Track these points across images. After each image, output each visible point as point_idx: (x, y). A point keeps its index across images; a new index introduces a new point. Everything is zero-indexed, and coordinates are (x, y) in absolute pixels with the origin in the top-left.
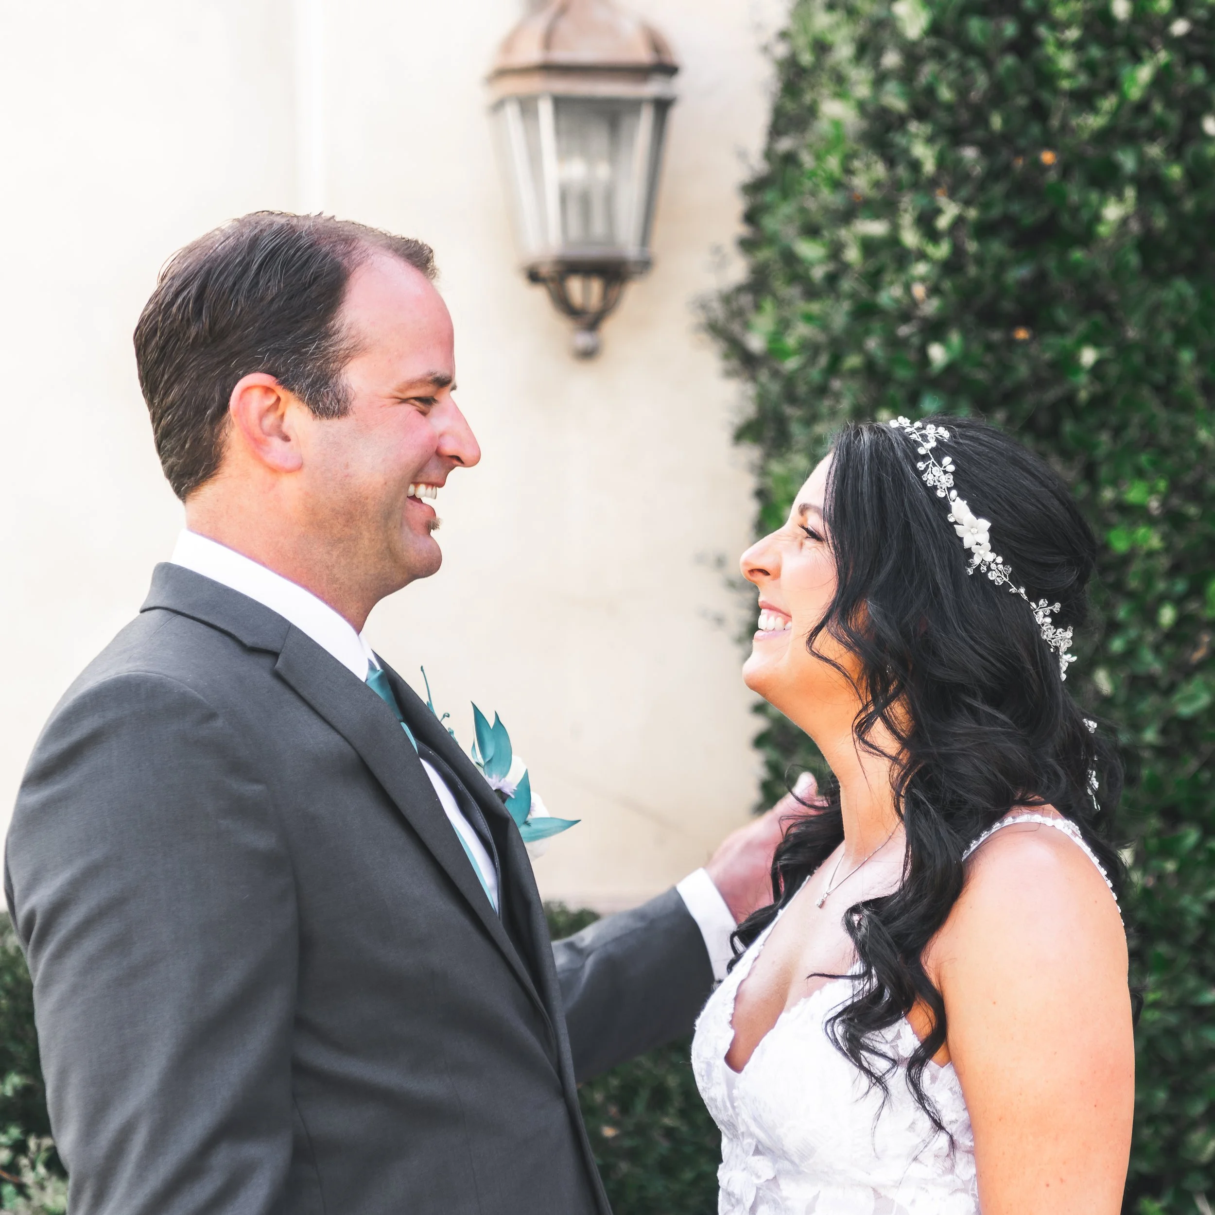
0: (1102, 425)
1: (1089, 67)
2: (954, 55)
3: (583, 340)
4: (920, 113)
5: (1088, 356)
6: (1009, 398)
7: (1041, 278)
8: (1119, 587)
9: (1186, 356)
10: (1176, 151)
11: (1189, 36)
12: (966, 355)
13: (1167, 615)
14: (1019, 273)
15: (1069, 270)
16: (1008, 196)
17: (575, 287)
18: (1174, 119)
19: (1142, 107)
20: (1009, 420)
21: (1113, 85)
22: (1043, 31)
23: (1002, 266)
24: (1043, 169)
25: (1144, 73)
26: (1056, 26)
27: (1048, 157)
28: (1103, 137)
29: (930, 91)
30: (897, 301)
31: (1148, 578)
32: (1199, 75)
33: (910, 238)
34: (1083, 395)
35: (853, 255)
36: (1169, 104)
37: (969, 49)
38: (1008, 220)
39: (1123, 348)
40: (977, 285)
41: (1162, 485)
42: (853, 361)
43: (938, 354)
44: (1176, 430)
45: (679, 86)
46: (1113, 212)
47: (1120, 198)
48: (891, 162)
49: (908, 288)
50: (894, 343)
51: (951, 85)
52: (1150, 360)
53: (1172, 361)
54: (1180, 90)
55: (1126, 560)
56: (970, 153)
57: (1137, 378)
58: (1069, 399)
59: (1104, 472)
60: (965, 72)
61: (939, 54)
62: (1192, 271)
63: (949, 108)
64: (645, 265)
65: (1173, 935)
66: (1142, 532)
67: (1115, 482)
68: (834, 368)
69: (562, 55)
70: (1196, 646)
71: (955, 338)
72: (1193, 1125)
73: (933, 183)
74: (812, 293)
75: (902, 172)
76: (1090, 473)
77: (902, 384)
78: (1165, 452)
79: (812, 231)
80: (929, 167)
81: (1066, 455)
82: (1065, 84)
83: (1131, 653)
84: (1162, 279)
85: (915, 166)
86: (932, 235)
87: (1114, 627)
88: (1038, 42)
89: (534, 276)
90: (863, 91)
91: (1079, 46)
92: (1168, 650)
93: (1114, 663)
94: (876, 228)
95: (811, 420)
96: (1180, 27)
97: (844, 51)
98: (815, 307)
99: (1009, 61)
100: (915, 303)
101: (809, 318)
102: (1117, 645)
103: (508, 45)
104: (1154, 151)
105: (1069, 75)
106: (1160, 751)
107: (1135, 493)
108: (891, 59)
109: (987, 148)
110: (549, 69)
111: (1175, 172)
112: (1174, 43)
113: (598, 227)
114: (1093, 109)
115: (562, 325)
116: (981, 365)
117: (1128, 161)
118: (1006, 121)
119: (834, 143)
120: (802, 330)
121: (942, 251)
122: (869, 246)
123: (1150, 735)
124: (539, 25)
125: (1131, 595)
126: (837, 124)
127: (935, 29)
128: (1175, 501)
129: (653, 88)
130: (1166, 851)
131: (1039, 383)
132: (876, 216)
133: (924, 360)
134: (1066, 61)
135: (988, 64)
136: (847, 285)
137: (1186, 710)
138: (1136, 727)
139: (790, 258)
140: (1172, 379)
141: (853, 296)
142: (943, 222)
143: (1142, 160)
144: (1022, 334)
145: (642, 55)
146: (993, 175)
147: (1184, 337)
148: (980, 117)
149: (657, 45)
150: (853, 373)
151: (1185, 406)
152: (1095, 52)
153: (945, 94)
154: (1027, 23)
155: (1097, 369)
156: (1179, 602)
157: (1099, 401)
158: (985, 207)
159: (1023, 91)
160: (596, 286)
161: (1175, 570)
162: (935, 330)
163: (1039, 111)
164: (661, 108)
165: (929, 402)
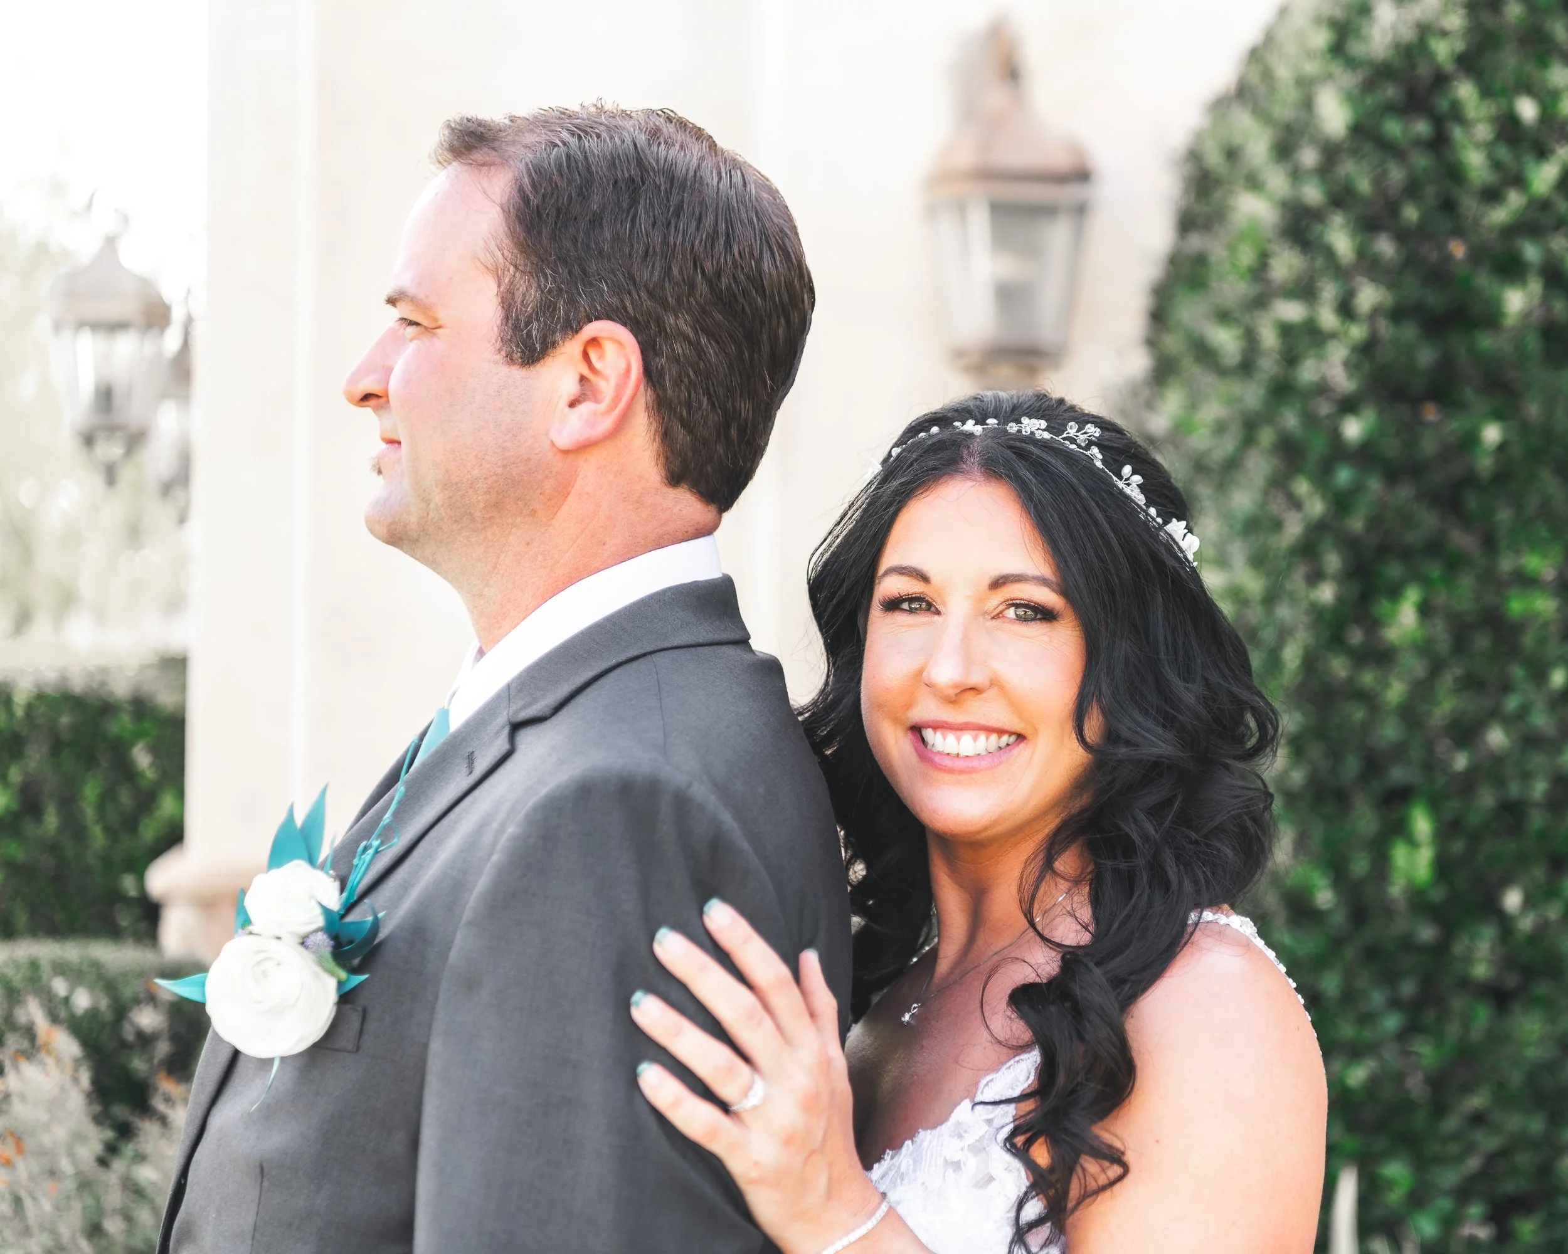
1: (1496, 165)
2: (1374, 155)
4: (1339, 204)
5: (1492, 434)
6: (1415, 472)
8: (1514, 651)
12: (1381, 431)
13: (1559, 677)
14: (1426, 356)
16: (1422, 284)
19: (1547, 204)
20: (1417, 492)
21: (1519, 181)
22: (1453, 130)
23: (1412, 348)
24: (1454, 261)
25: (1551, 171)
26: (1468, 125)
27: (1457, 247)
28: (1509, 230)
29: (1349, 184)
31: (1542, 641)
33: (1328, 318)
35: (1267, 338)
37: (1389, 148)
38: (1419, 305)
39: (1525, 428)
42: (1268, 435)
43: (1352, 428)
45: (1093, 192)
46: (1515, 300)
47: (1524, 286)
48: (1310, 254)
50: (1310, 419)
51: (1369, 178)
55: (1523, 624)
57: (1537, 456)
59: (1503, 542)
61: (1357, 153)
63: (1367, 198)
66: (1537, 602)
68: (1249, 439)
69: (996, 162)
71: (1370, 412)
73: (1352, 270)
74: (1222, 372)
75: (1319, 259)
76: (1488, 543)
77: (1317, 455)
79: (1223, 316)
80: (1347, 255)
83: (1524, 710)
85: (1329, 253)
86: (1351, 317)
87: (1506, 687)
88: (1450, 140)
90: (1279, 188)
91: (1489, 145)
93: (1509, 721)
94: (1294, 311)
99: (1424, 158)
102: (1511, 704)
104: (1559, 242)
105: (1479, 171)
108: (1309, 157)
109: (1402, 236)
114: (1500, 203)
117: (1531, 252)
118: (1420, 213)
119: (1248, 236)
120: (1214, 410)
121: (1357, 332)
122: (1286, 330)
124: (976, 137)
125: (1526, 658)
127: (1356, 128)
129: (1070, 193)
130: (1552, 895)
133: (1335, 435)
134: (1477, 160)
136: (1263, 364)
138: (1526, 779)
142: (1362, 306)
143: (1547, 252)
144: (1432, 414)
145: (1063, 165)
148: (1393, 208)
152: (1505, 154)
153: (1364, 186)
154: (1440, 123)
155: (1501, 451)
158: (1401, 291)
162: (1349, 406)
163: (1448, 206)
164: (1081, 210)
165: (1344, 475)
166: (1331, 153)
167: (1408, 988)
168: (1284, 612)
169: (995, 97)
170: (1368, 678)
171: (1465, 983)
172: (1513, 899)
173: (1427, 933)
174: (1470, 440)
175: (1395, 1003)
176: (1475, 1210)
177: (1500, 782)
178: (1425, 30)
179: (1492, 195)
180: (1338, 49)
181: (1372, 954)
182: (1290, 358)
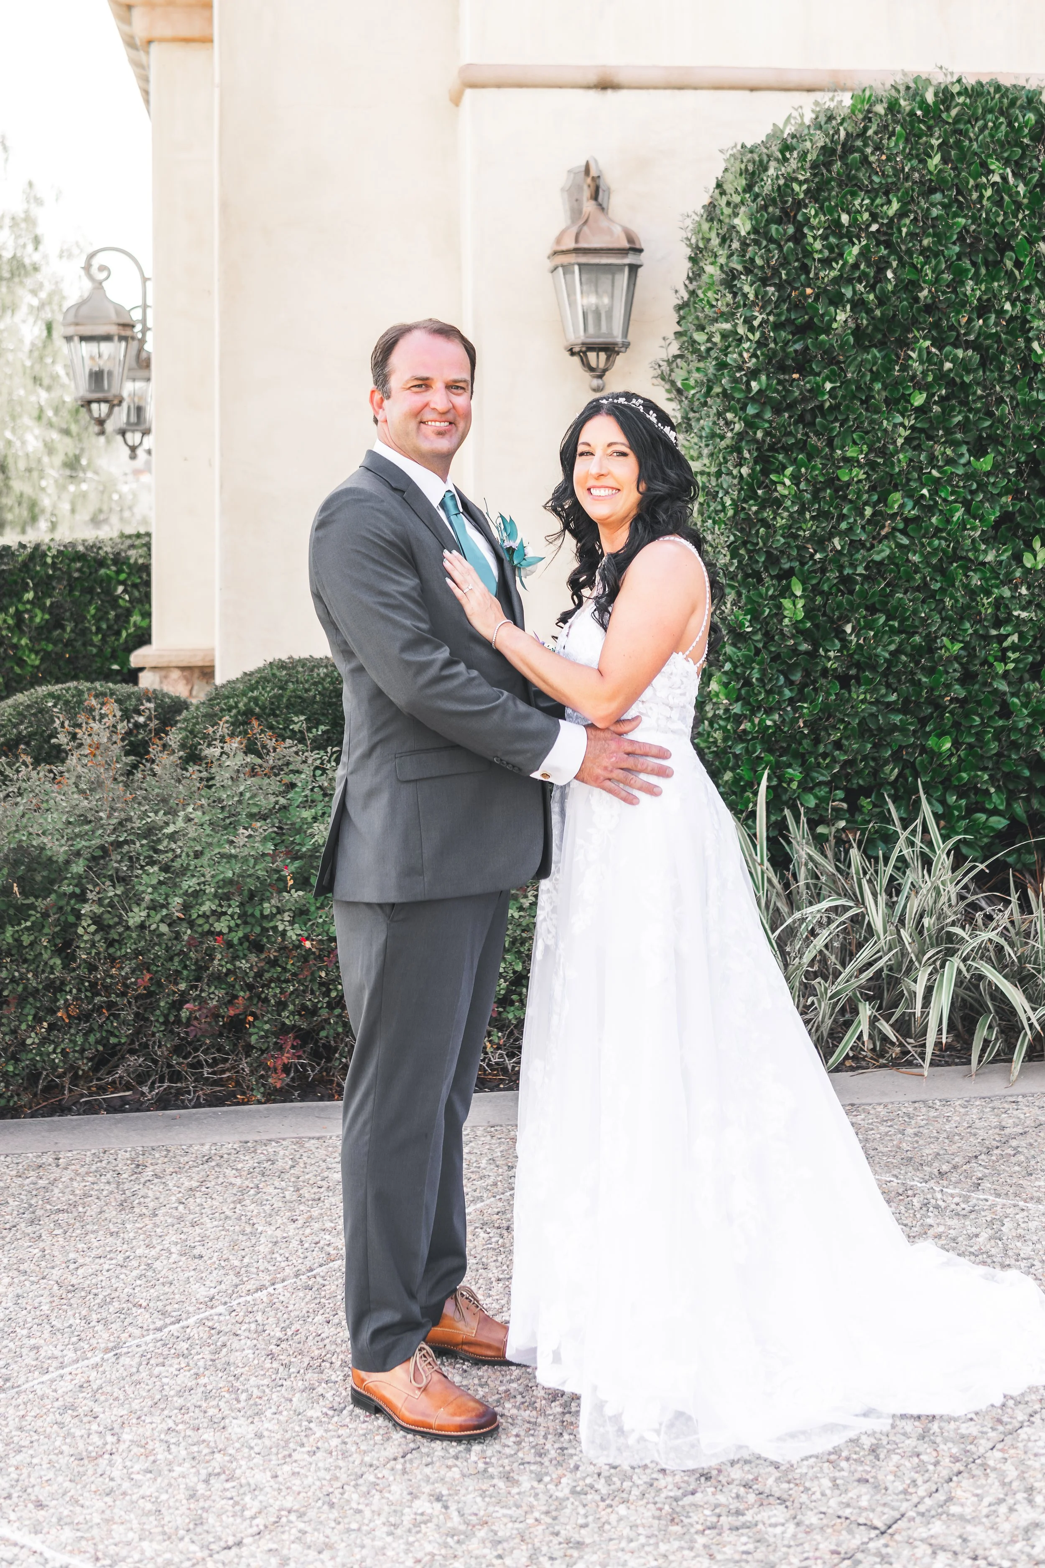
0: (836, 420)
1: (831, 248)
2: (764, 243)
3: (596, 382)
4: (748, 271)
5: (828, 386)
6: (790, 407)
7: (806, 348)
8: (844, 498)
9: (878, 386)
10: (873, 288)
11: (878, 231)
12: (769, 386)
13: (868, 511)
14: (798, 346)
15: (819, 345)
16: (789, 310)
17: (592, 356)
18: (872, 272)
19: (856, 266)
20: (790, 417)
21: (841, 255)
22: (806, 230)
23: (786, 343)
24: (807, 297)
25: (856, 250)
26: (812, 228)
27: (809, 291)
28: (836, 281)
29: (752, 260)
30: (735, 361)
31: (859, 494)
32: (883, 251)
33: (741, 330)
34: (827, 405)
35: (717, 339)
36: (869, 265)
37: (771, 240)
38: (789, 321)
39: (845, 383)
40: (775, 352)
41: (865, 448)
42: (717, 390)
43: (754, 384)
44: (872, 422)
45: (643, 258)
46: (841, 317)
47: (844, 311)
48: (735, 295)
49: (741, 355)
50: (735, 381)
51: (762, 257)
52: (859, 388)
53: (871, 389)
54: (874, 258)
55: (848, 484)
56: (770, 290)
57: (854, 397)
58: (821, 407)
59: (837, 442)
60: (769, 251)
61: (757, 242)
62: (882, 345)
63: (762, 268)
64: (626, 345)
65: (873, 668)
66: (855, 471)
67: (842, 448)
68: (708, 393)
69: (583, 245)
70: (883, 527)
71: (763, 378)
72: (886, 762)
73: (754, 304)
74: (701, 358)
75: (739, 298)
76: (830, 443)
77: (739, 401)
78: (867, 433)
79: (701, 328)
80: (751, 297)
81: (817, 434)
82: (817, 256)
83: (850, 529)
84: (867, 350)
85: (745, 296)
86: (752, 329)
87: (842, 517)
88: (805, 236)
89: (572, 353)
90: (722, 260)
91: (824, 237)
92: (869, 528)
93: (842, 534)
94: (727, 326)
95: (698, 420)
96: (874, 227)
97: (715, 241)
98: (701, 365)
99: (791, 244)
100: (744, 362)
101: (698, 370)
102: (844, 526)
103: (558, 241)
104: (860, 287)
105: (821, 252)
106: (865, 578)
107: (851, 452)
108: (736, 245)
109: (780, 287)
110: (577, 251)
111: (872, 297)
112: (870, 235)
113: (604, 329)
114: (832, 268)
115: (587, 375)
116: (777, 391)
117: (848, 292)
118: (787, 274)
119: (710, 286)
120: (696, 375)
121: (757, 336)
122: (724, 336)
123: (860, 570)
124: (574, 230)
125: (851, 501)
126: (712, 276)
127: (755, 230)
128: (871, 456)
129: (630, 259)
130: (869, 626)
131: (804, 399)
132: (727, 321)
133: (749, 388)
134: (818, 245)
135: (780, 248)
136: (714, 353)
137: (877, 558)
138: (853, 566)
139: (694, 342)
140: (869, 397)
141: (716, 358)
142: (756, 323)
143: (855, 292)
144: (796, 376)
145: (625, 244)
146: (781, 300)
147: (875, 377)
148: (776, 272)
149: (630, 240)
150: (718, 395)
151: (877, 411)
152: (833, 240)
153: (759, 262)
154: (799, 227)
155: (832, 393)
156: (874, 505)
157: (834, 408)
158: (778, 315)
159: (797, 260)
160: (603, 356)
161: (873, 488)
162: (754, 374)
163: (805, 269)
164: (634, 269)
165: (751, 410)
166: (744, 245)
167: (797, 677)
168: (726, 480)
169: (589, 206)
170: (768, 514)
171: (825, 672)
172: (848, 629)
173: (805, 647)
174: (817, 390)
175: (790, 683)
176: (840, 794)
177: (841, 568)
178: (790, 179)
179: (826, 263)
180: (749, 188)
181: (776, 658)
182: (725, 351)
